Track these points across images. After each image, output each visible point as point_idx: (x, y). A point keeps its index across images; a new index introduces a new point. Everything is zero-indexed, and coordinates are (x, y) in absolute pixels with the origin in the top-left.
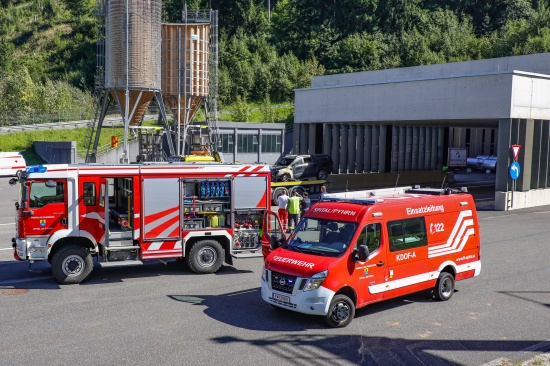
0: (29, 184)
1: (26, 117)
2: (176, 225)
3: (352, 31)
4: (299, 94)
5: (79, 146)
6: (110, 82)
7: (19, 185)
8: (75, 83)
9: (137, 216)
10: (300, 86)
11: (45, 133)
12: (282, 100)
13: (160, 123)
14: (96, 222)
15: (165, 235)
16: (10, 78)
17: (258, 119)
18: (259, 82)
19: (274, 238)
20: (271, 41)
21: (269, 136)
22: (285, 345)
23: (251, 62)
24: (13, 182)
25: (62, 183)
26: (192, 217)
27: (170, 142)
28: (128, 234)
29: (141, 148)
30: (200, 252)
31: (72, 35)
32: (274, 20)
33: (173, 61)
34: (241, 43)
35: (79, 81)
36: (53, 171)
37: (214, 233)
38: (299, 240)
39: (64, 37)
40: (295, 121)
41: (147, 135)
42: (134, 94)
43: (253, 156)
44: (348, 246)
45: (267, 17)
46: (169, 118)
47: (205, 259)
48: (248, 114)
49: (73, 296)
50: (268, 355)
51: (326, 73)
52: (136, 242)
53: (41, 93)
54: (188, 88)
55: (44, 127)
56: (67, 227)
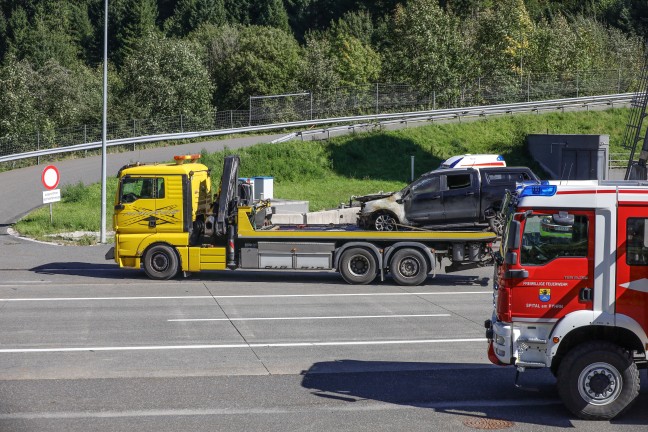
0: (521, 219)
1: (514, 88)
5: (614, 144)
8: (610, 19)
11: (549, 118)
25: (585, 218)
36: (568, 193)
53: (545, 41)
56: (590, 307)
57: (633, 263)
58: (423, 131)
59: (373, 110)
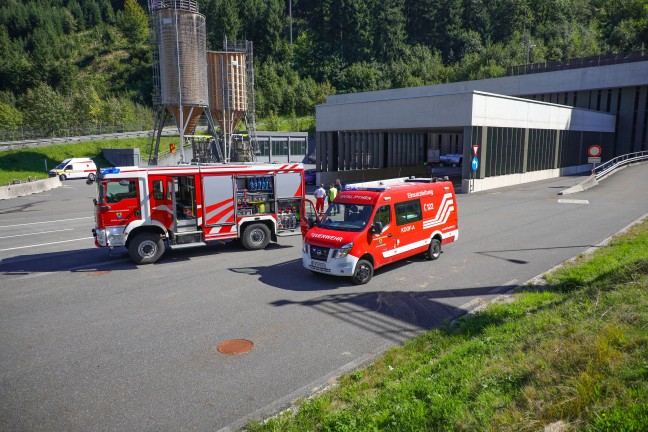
0: (105, 184)
1: (94, 129)
2: (231, 213)
3: (355, 61)
4: (319, 109)
5: (142, 152)
6: (166, 99)
7: (95, 184)
8: (135, 100)
9: (199, 207)
10: (320, 102)
11: (111, 142)
12: (305, 114)
13: (209, 132)
14: (166, 213)
15: (223, 221)
16: (77, 95)
17: (288, 130)
18: (287, 100)
19: (310, 220)
20: (295, 68)
21: (295, 142)
23: (279, 84)
24: (90, 181)
25: (134, 182)
26: (245, 206)
27: (217, 145)
28: (193, 222)
29: (194, 153)
30: (252, 234)
31: (130, 59)
32: (296, 51)
33: (218, 82)
34: (271, 68)
35: (138, 98)
36: (124, 172)
37: (262, 218)
38: (330, 220)
39: (122, 61)
40: (317, 130)
41: (199, 142)
42: (187, 109)
43: (285, 158)
44: (367, 223)
45: (290, 48)
46: (216, 128)
47: (255, 238)
48: (279, 125)
49: (147, 273)
50: (316, 312)
51: (337, 93)
52: (199, 228)
53: (107, 108)
54: (231, 105)
55: (110, 137)
56: (140, 218)
57: (157, 199)
58: (50, 148)
59: (20, 138)
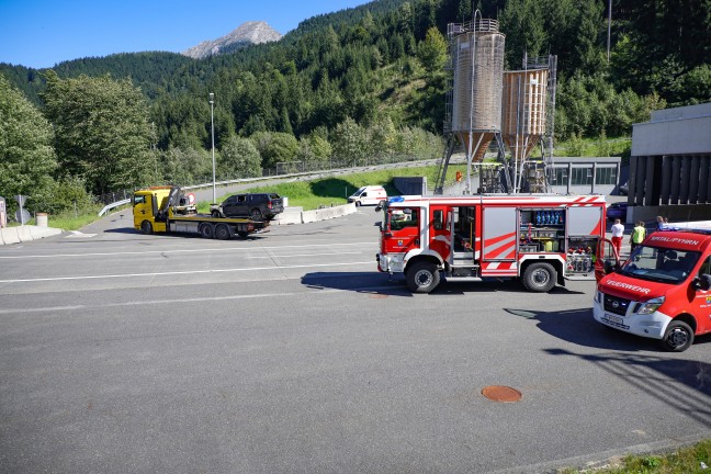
0: (390, 212)
1: (388, 158)
2: (512, 248)
3: (699, 63)
4: (637, 129)
5: (429, 180)
6: (456, 126)
7: (382, 212)
8: (427, 128)
9: (478, 239)
10: (639, 121)
11: (402, 170)
12: (619, 135)
13: (499, 159)
14: (443, 243)
15: (502, 256)
16: (376, 127)
17: (596, 153)
18: (596, 119)
19: (608, 263)
20: (609, 80)
21: (603, 169)
22: (617, 363)
23: (588, 101)
24: (378, 209)
25: (416, 211)
26: (527, 242)
27: (507, 176)
28: (470, 254)
29: (481, 182)
30: (534, 273)
31: (426, 88)
32: (613, 59)
33: (513, 105)
34: (578, 84)
35: (430, 127)
36: (409, 201)
37: (548, 257)
38: (634, 267)
39: (419, 90)
40: (633, 154)
41: (487, 170)
42: (477, 135)
43: (587, 188)
44: (688, 274)
45: (606, 57)
46: (507, 155)
47: (538, 279)
48: (583, 149)
49: (423, 303)
50: (599, 370)
51: (668, 107)
52: (476, 262)
53: (400, 138)
54: (526, 128)
55: (401, 165)
56: (419, 247)
57: (436, 229)
58: (350, 176)
59: (329, 168)
